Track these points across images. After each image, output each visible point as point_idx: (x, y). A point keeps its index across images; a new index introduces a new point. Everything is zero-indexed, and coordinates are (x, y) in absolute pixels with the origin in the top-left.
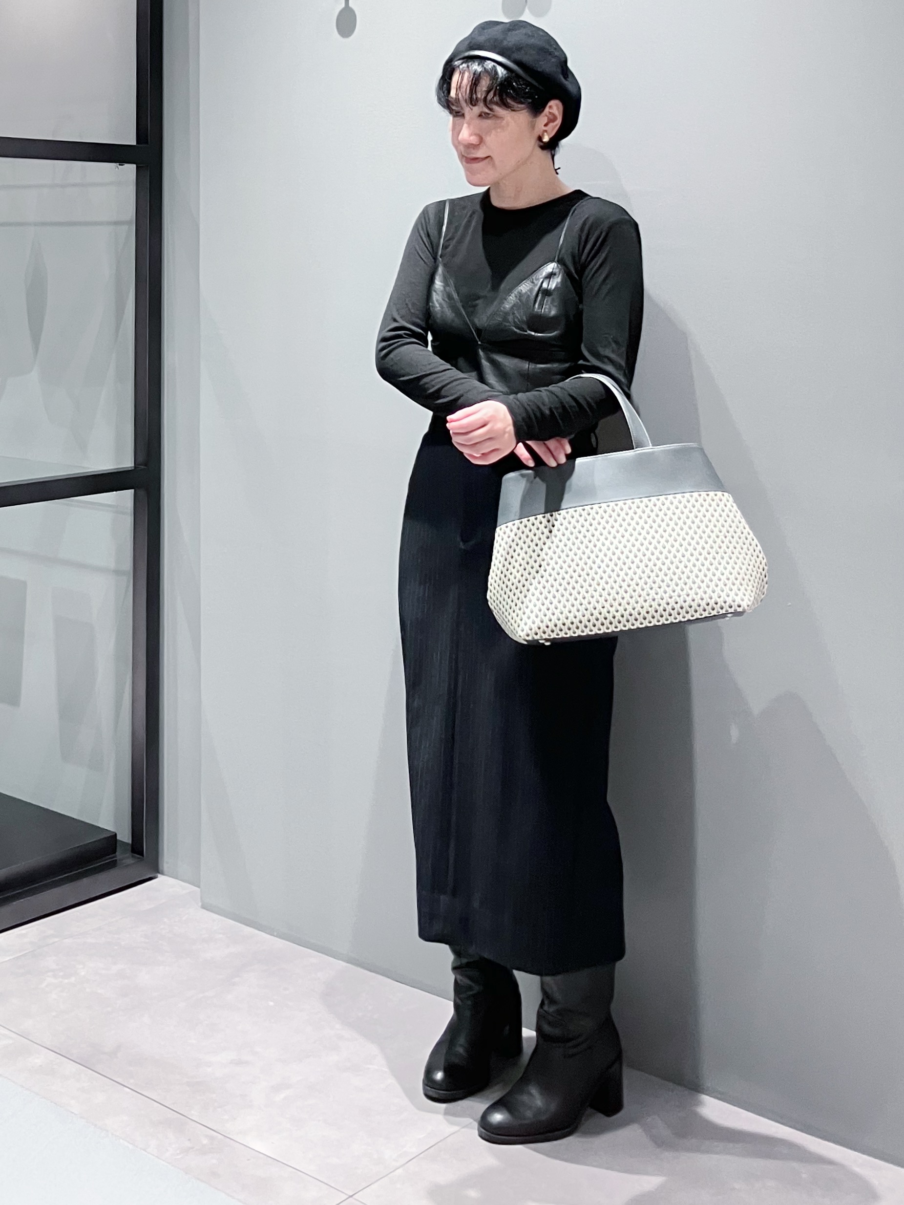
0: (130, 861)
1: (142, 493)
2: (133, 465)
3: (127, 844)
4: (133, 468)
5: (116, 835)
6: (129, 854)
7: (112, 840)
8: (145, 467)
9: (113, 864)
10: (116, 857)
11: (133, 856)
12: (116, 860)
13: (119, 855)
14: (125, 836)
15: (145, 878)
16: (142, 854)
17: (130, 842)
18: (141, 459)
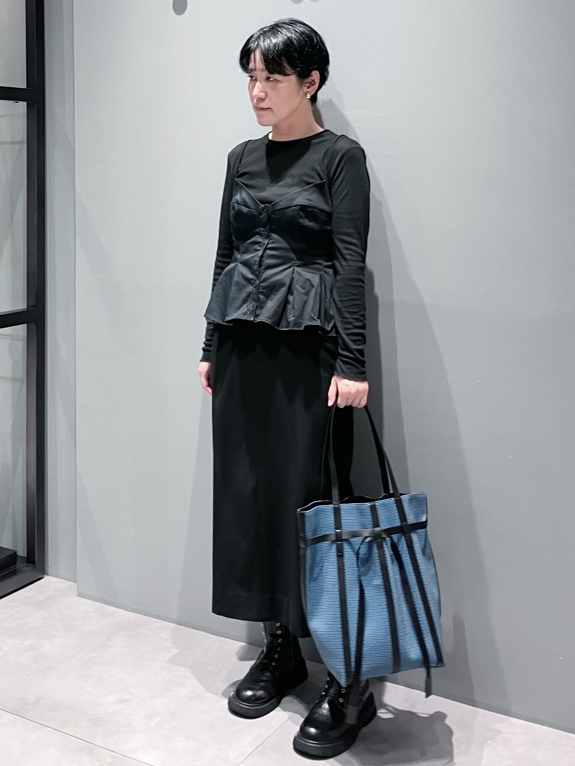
0: (27, 569)
1: (33, 326)
2: (26, 307)
3: (24, 557)
4: (26, 310)
5: (16, 553)
6: (25, 564)
7: (13, 556)
8: (35, 308)
9: (14, 573)
10: (16, 567)
11: (28, 565)
12: (16, 570)
13: (19, 565)
14: (22, 552)
15: (36, 579)
16: (34, 563)
17: (25, 555)
18: (32, 303)
